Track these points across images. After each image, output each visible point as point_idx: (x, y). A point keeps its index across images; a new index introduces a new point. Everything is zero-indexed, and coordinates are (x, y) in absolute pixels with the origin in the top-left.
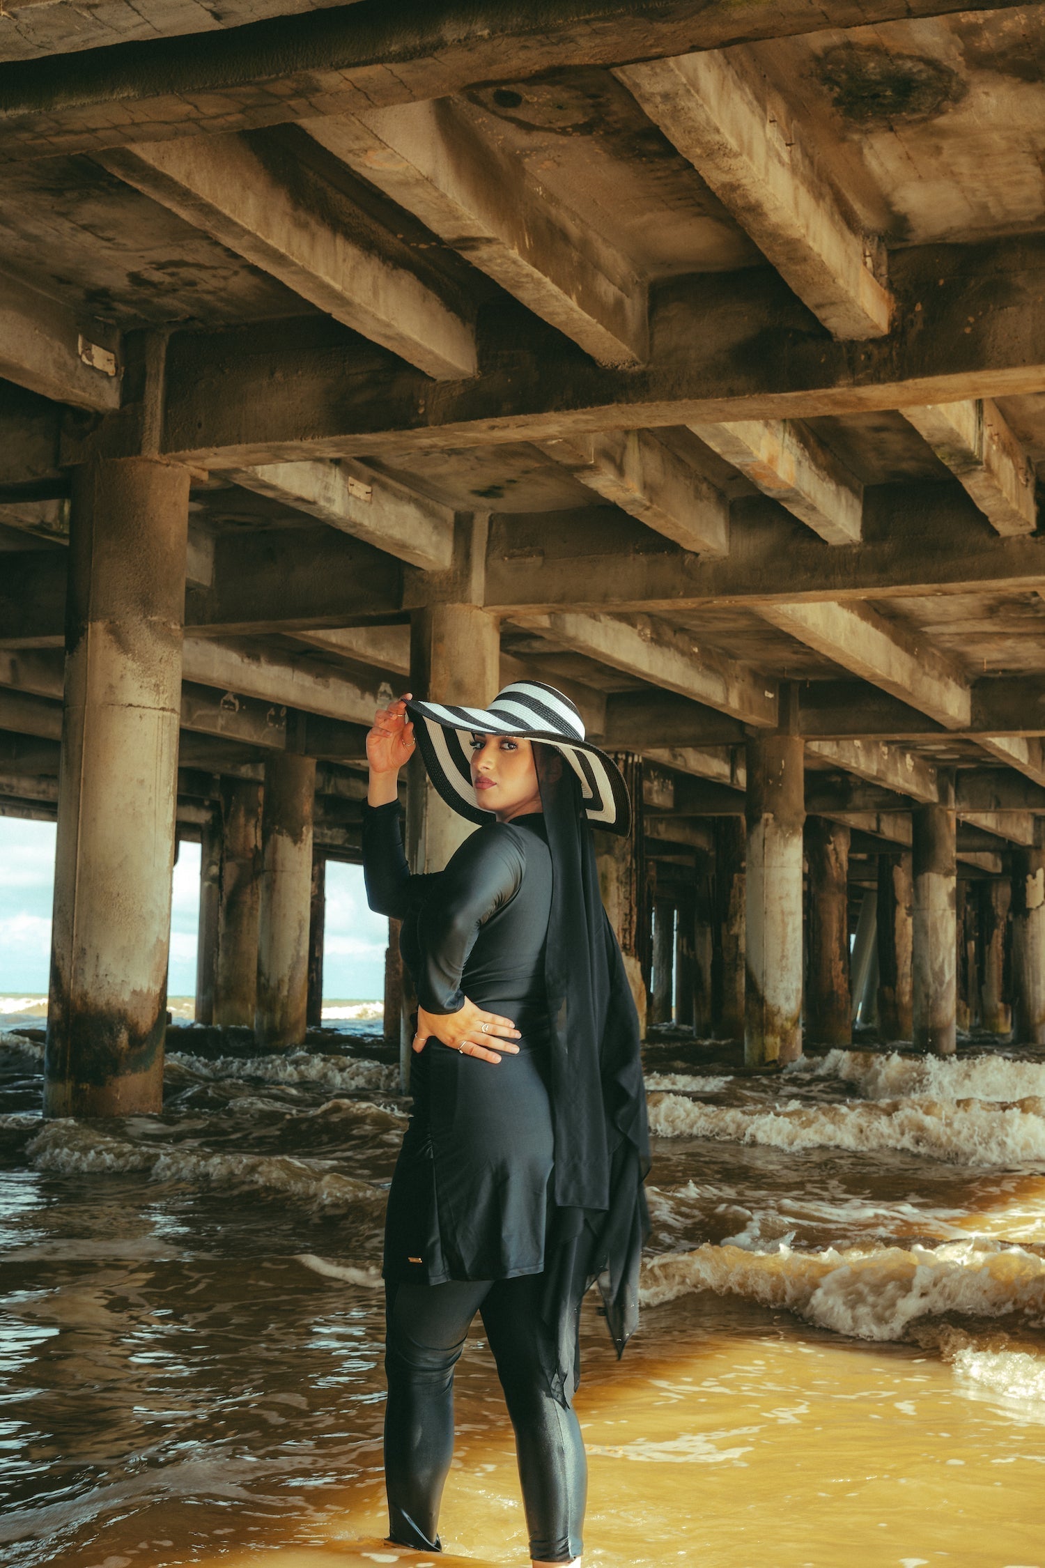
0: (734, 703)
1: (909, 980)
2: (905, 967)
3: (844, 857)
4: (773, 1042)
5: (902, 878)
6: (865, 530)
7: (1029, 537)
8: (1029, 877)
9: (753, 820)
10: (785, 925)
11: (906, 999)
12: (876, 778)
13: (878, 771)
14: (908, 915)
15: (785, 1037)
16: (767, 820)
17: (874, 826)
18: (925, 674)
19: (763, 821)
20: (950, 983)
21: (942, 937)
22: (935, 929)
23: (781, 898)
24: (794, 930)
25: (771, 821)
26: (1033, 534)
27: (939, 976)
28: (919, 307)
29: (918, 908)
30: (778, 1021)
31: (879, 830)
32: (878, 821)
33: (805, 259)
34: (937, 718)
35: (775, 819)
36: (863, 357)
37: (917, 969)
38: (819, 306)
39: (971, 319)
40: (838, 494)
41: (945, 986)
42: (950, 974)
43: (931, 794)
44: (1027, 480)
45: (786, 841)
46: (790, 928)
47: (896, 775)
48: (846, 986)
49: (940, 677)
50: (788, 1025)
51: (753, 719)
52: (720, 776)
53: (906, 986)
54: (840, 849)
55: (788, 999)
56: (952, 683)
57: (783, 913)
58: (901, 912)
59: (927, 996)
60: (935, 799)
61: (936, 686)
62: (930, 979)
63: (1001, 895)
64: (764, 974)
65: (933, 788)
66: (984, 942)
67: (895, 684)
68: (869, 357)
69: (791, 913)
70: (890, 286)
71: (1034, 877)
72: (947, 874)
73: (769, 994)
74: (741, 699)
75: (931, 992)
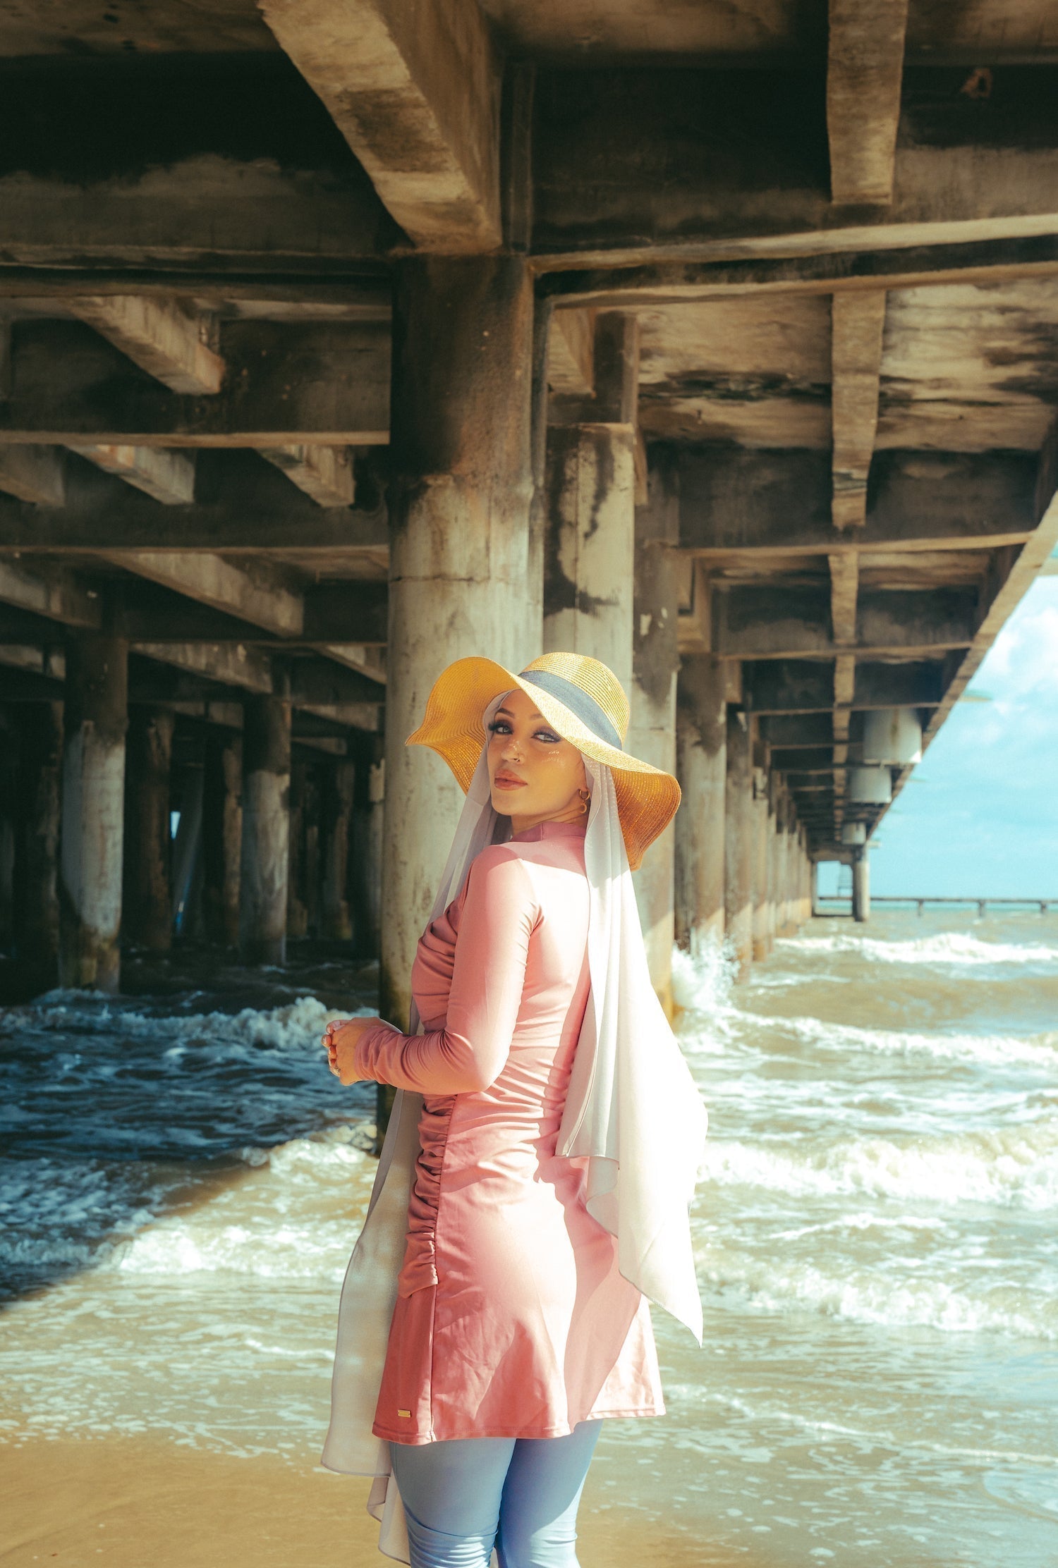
0: (56, 607)
1: (238, 879)
2: (234, 866)
3: (167, 742)
4: (90, 964)
5: (233, 764)
6: (197, 491)
7: (347, 510)
8: (373, 767)
9: (72, 726)
10: (104, 840)
11: (235, 901)
12: (206, 672)
13: (207, 665)
14: (239, 804)
15: (102, 958)
16: (87, 728)
17: (201, 710)
18: (257, 588)
19: (83, 729)
20: (280, 891)
21: (273, 842)
22: (265, 833)
23: (101, 811)
24: (114, 845)
25: (91, 730)
26: (352, 507)
27: (269, 882)
28: (245, 372)
29: (249, 800)
30: (96, 942)
31: (207, 714)
32: (207, 707)
33: (152, 354)
34: (270, 628)
35: (96, 726)
36: (197, 410)
37: (246, 875)
38: (163, 375)
39: (288, 388)
40: (172, 463)
41: (275, 895)
42: (281, 882)
43: (265, 685)
44: (346, 460)
45: (108, 751)
46: (109, 844)
47: (227, 666)
48: (165, 889)
49: (272, 590)
50: (106, 946)
51: (75, 621)
52: (32, 665)
53: (235, 887)
54: (163, 732)
55: (106, 918)
56: (284, 593)
57: (102, 827)
58: (231, 802)
59: (255, 906)
60: (268, 689)
61: (268, 599)
62: (259, 886)
63: (346, 777)
64: (81, 892)
65: (267, 678)
66: (327, 831)
67: (225, 604)
68: (203, 410)
69: (111, 828)
70: (222, 352)
71: (378, 766)
72: (280, 773)
73: (86, 914)
74: (63, 604)
75: (260, 901)
